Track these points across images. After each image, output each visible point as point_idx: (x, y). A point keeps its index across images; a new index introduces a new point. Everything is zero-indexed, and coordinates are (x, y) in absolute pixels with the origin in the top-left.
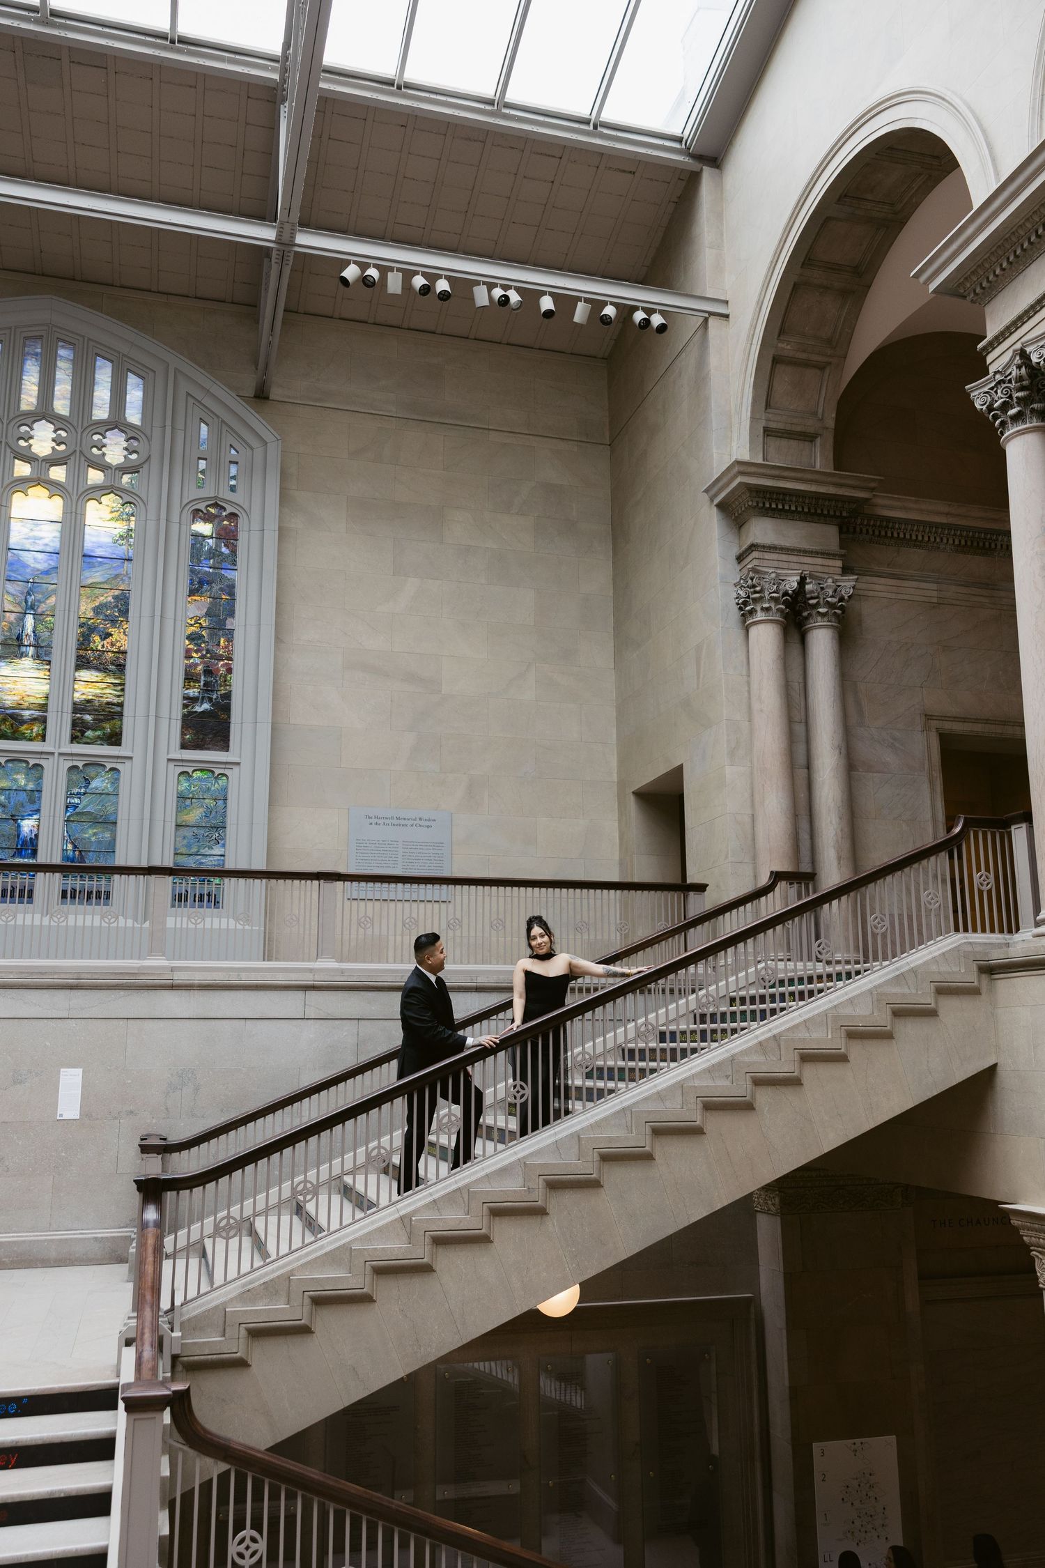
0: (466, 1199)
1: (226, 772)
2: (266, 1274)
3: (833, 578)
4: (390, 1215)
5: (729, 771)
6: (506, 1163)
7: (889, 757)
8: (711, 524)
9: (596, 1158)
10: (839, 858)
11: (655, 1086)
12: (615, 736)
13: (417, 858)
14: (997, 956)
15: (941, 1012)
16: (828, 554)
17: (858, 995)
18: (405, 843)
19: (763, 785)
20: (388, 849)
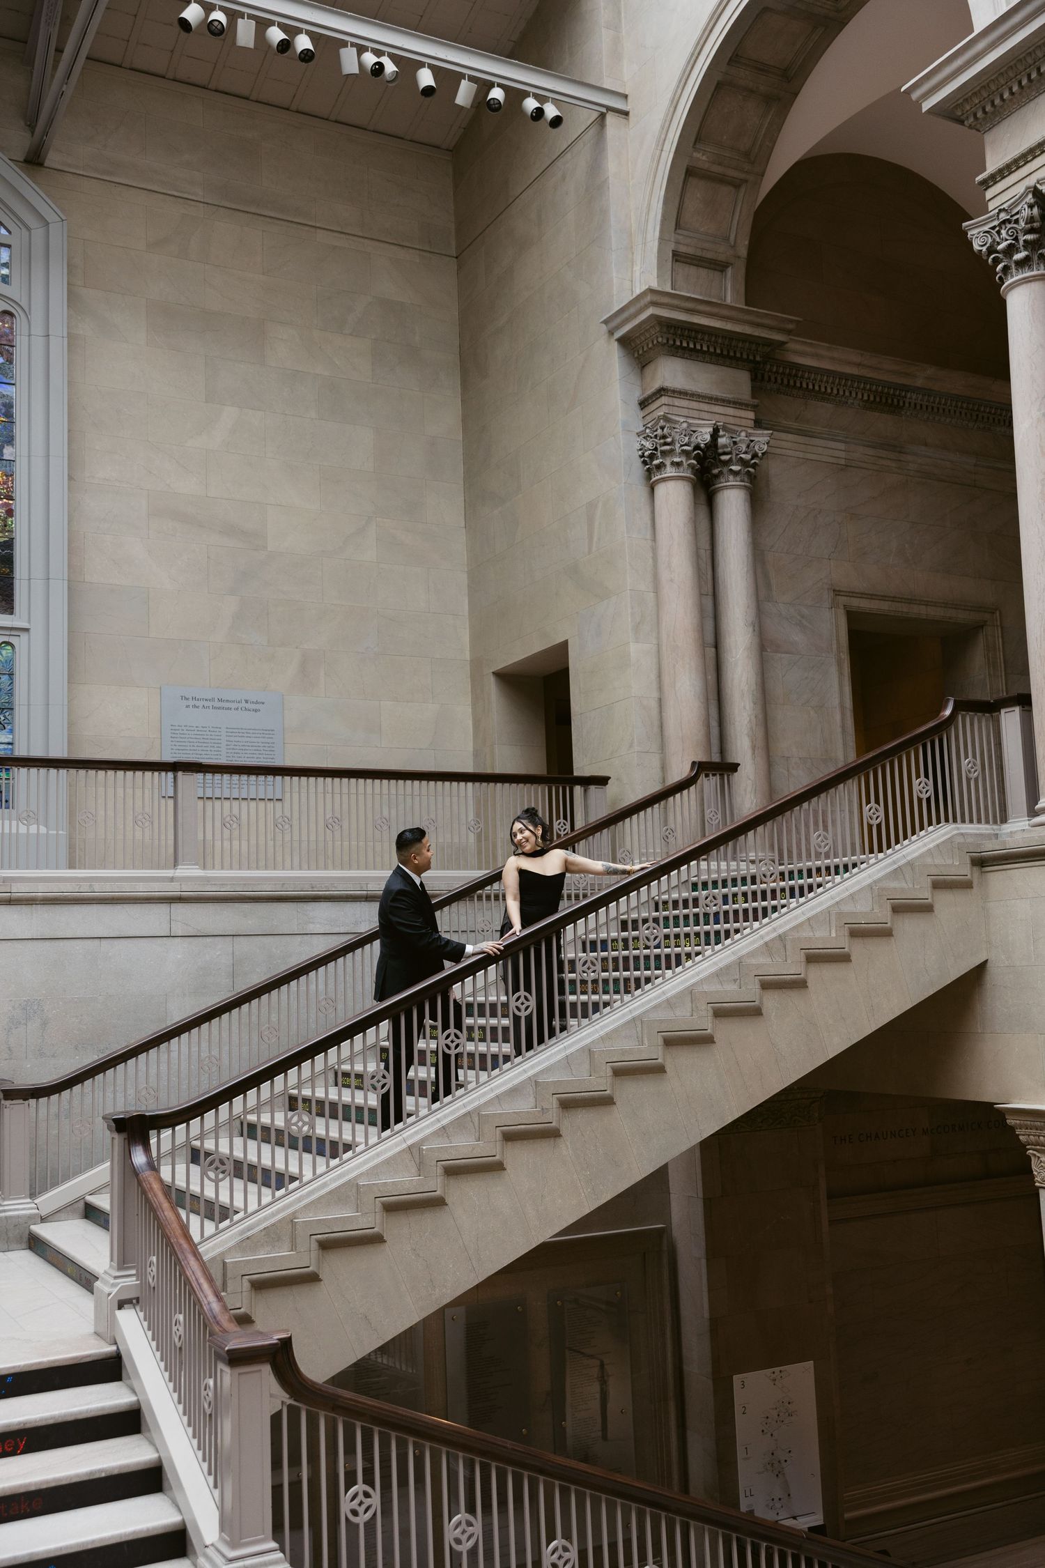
0: (476, 1124)
1: (13, 640)
2: (265, 1219)
3: (747, 432)
4: (397, 1145)
5: (633, 648)
6: (516, 1082)
7: (797, 637)
8: (613, 360)
9: (609, 1072)
10: (754, 748)
11: (664, 993)
12: (466, 607)
13: (243, 748)
14: (990, 847)
15: (936, 907)
16: (741, 404)
17: (859, 891)
18: (228, 730)
19: (674, 666)
20: (209, 737)
